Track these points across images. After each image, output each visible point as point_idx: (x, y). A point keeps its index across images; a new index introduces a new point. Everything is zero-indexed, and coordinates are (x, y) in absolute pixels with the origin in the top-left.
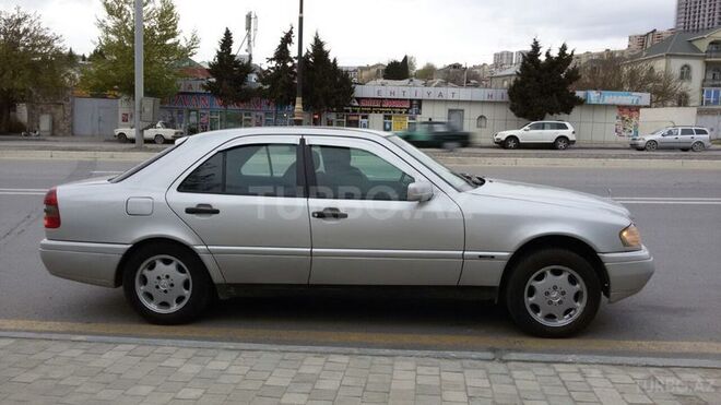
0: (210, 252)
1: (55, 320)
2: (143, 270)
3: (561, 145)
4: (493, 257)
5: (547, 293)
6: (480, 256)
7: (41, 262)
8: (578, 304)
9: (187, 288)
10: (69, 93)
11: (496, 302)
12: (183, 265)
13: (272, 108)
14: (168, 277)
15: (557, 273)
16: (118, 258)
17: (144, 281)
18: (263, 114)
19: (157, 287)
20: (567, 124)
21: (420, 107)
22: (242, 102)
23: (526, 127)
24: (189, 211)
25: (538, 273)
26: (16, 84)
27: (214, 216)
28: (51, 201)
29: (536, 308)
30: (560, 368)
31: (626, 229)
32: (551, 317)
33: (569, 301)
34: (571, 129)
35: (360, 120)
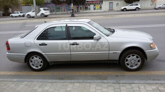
0: (46, 54)
1: (13, 71)
2: (31, 59)
3: (137, 9)
4: (116, 53)
5: (131, 61)
6: (113, 53)
7: (7, 58)
8: (139, 63)
9: (42, 63)
10: (20, 5)
11: (118, 63)
12: (40, 58)
13: (67, 5)
14: (37, 60)
15: (133, 56)
16: (24, 57)
17: (32, 62)
18: (65, 7)
19: (35, 63)
20: (138, 4)
21: (102, 2)
22: (60, 4)
23: (128, 6)
24: (40, 45)
25: (128, 56)
26: (8, 4)
27: (46, 46)
28: (7, 44)
29: (128, 64)
30: (133, 85)
31: (152, 44)
32: (132, 66)
33: (136, 62)
34: (139, 5)
35: (88, 6)
